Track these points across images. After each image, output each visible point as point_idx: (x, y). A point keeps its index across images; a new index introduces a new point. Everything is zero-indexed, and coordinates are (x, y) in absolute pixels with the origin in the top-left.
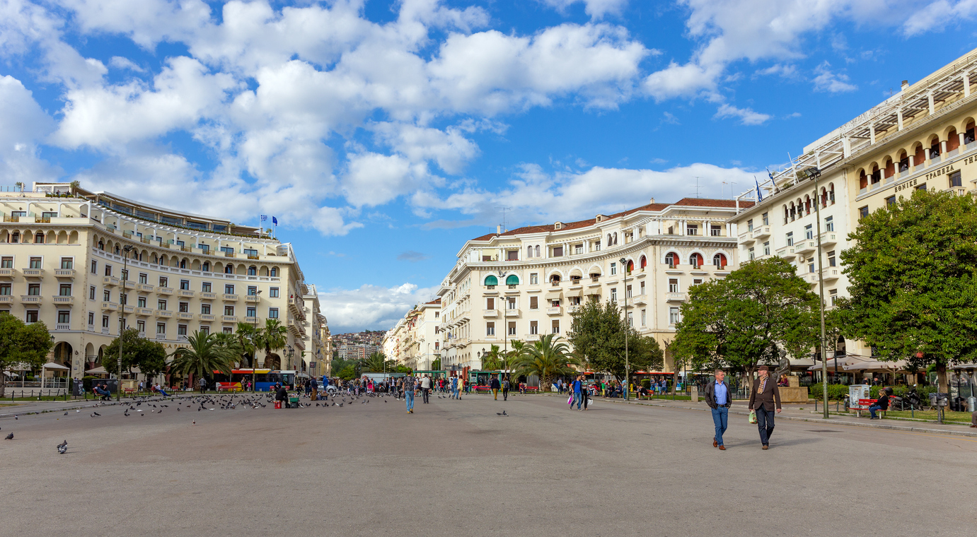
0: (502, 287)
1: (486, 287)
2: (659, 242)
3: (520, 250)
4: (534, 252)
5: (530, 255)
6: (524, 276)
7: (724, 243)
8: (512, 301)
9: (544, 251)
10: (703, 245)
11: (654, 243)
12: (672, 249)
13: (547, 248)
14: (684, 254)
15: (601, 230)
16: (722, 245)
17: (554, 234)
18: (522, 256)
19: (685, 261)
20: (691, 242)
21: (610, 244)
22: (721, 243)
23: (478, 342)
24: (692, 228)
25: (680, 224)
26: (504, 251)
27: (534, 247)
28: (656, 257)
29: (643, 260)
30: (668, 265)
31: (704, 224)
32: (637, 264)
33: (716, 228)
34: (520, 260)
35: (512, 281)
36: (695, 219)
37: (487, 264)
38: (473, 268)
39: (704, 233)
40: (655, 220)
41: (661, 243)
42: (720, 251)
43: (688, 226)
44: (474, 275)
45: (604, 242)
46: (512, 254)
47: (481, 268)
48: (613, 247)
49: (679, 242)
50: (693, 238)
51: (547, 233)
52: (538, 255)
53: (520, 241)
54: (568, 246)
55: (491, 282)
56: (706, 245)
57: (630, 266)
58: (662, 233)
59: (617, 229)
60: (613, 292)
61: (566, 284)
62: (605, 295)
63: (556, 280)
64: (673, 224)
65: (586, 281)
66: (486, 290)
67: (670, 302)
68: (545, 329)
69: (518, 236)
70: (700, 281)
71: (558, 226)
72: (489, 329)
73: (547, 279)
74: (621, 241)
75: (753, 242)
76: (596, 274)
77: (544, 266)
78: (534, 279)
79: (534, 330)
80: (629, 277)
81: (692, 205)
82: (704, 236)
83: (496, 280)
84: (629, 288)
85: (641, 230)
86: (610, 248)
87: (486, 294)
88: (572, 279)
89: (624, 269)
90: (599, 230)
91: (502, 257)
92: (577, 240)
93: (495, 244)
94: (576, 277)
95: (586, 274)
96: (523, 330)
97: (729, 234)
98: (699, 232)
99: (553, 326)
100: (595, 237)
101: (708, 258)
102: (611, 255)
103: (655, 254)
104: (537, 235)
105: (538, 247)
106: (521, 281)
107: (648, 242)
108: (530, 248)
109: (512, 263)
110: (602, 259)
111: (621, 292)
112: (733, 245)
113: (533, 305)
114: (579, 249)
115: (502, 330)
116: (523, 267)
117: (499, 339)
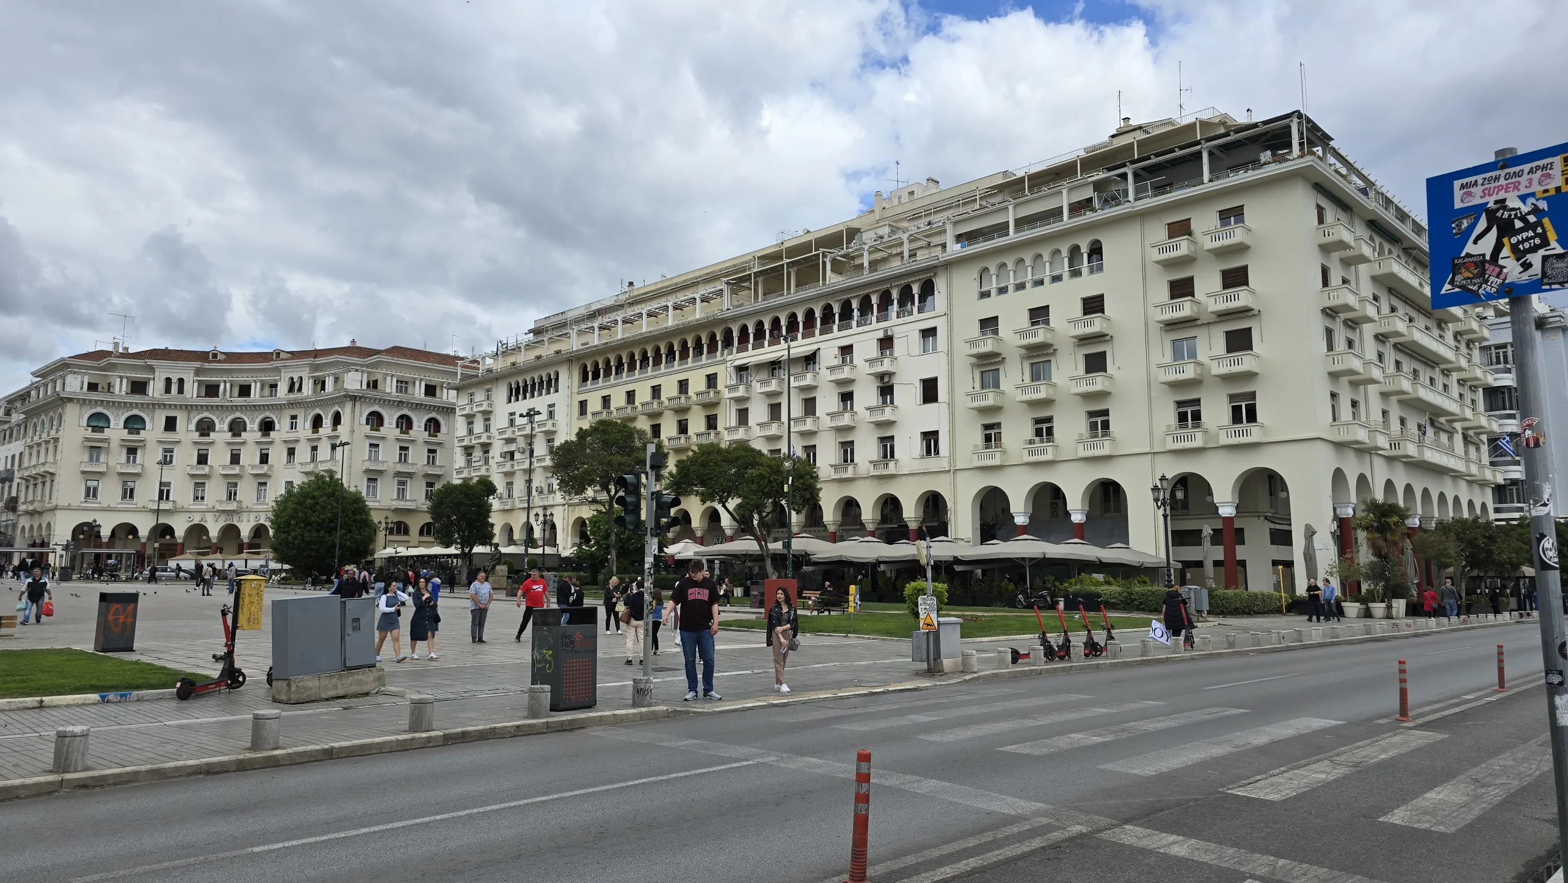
0: (116, 432)
1: (90, 429)
2: (361, 397)
3: (152, 382)
4: (174, 388)
5: (168, 390)
7: (439, 407)
8: (132, 451)
9: (191, 389)
10: (414, 406)
11: (354, 398)
12: (376, 408)
13: (196, 384)
14: (390, 418)
15: (280, 371)
16: (436, 409)
17: (207, 366)
18: (155, 389)
19: (390, 423)
20: (400, 402)
21: (291, 390)
22: (435, 406)
23: (68, 508)
24: (403, 384)
25: (389, 379)
26: (125, 381)
27: (174, 380)
28: (355, 416)
29: (337, 419)
30: (369, 427)
31: (417, 383)
32: (327, 422)
33: (431, 390)
34: (151, 394)
35: (134, 424)
36: (408, 375)
37: (94, 396)
38: (70, 400)
39: (418, 392)
40: (357, 370)
41: (363, 400)
42: (434, 415)
43: (397, 381)
44: (71, 408)
45: (283, 389)
46: (139, 387)
47: (83, 402)
48: (295, 396)
49: (385, 400)
50: (403, 397)
51: (198, 364)
52: (181, 390)
53: (154, 368)
54: (228, 385)
55: (98, 422)
56: (418, 406)
57: (317, 422)
58: (364, 387)
59: (303, 373)
60: (291, 452)
61: (221, 435)
62: (277, 455)
63: (205, 428)
64: (379, 377)
65: (252, 434)
66: (89, 433)
67: (367, 471)
68: (181, 493)
69: (150, 362)
70: (406, 449)
71: (215, 356)
72: (88, 489)
73: (192, 426)
74: (308, 389)
75: (473, 416)
76: (267, 427)
77: (189, 408)
78: (171, 424)
79: (164, 494)
80: (315, 436)
81: (405, 356)
82: (416, 395)
83: (108, 420)
84: (314, 449)
85: (336, 380)
86: (291, 396)
87: (87, 439)
88: (231, 430)
89: (308, 425)
90: (277, 370)
91: (121, 388)
92: (242, 379)
93: (112, 367)
94: (237, 428)
95: (253, 425)
96: (147, 493)
97: (445, 397)
98: (410, 390)
99: (196, 491)
100: (270, 378)
101: (419, 422)
102: (292, 404)
103: (353, 412)
104: (181, 364)
105: (181, 381)
106: (148, 425)
107: (345, 396)
108: (168, 381)
109: (137, 399)
110: (279, 408)
111: (303, 453)
112: (449, 410)
113: (167, 460)
114: (245, 391)
115: (110, 492)
116: (155, 406)
117: (105, 505)
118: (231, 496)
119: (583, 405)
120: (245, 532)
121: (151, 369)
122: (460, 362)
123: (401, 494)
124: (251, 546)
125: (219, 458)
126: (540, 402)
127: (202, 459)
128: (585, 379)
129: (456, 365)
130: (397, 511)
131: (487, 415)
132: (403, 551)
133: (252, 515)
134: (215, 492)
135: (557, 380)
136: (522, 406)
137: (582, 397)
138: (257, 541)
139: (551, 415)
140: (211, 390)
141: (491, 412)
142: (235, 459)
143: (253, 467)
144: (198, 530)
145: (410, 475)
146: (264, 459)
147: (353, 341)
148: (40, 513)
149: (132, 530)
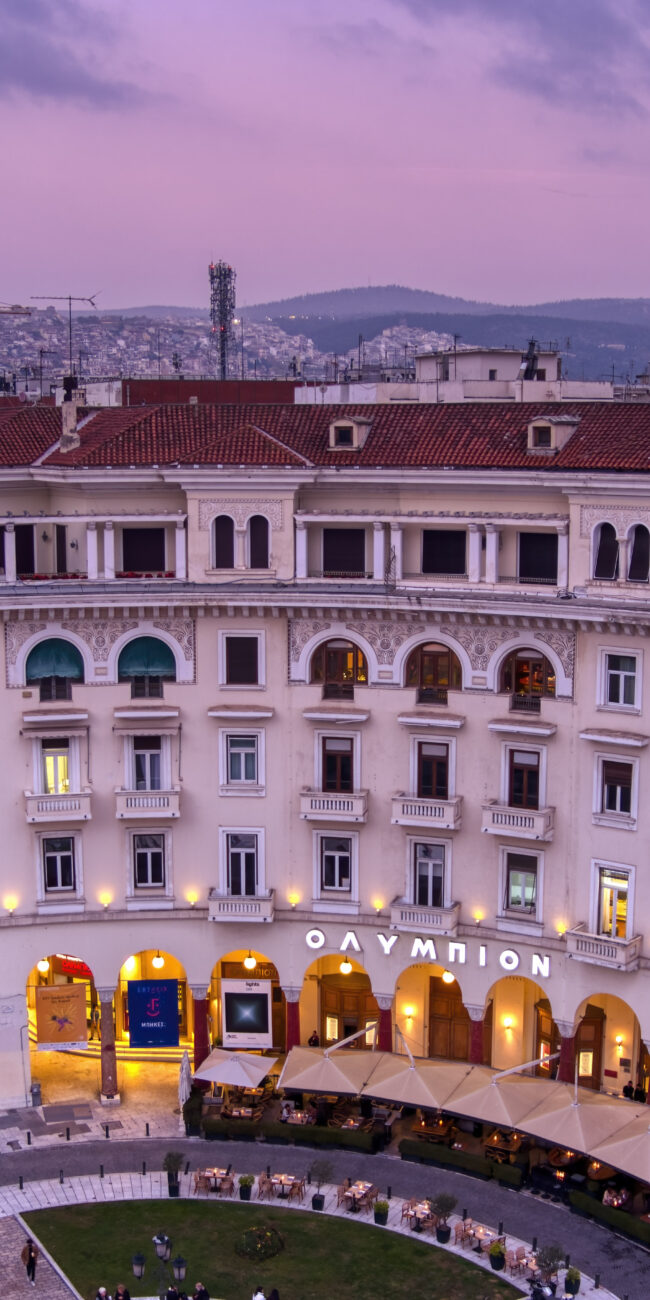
0: (105, 691)
1: (36, 691)
3: (180, 535)
4: (242, 549)
5: (224, 558)
9: (290, 552)
13: (302, 536)
17: (331, 475)
18: (189, 562)
26: (109, 537)
27: (241, 526)
34: (179, 574)
35: (145, 664)
37: (40, 601)
46: (146, 553)
51: (305, 476)
52: (259, 558)
53: (183, 494)
55: (54, 666)
61: (386, 695)
63: (338, 672)
65: (482, 699)
66: (35, 701)
68: (288, 869)
72: (49, 865)
77: (288, 612)
78: (242, 662)
79: (242, 873)
87: (33, 724)
88: (414, 679)
91: (100, 561)
92: (443, 514)
105: (259, 525)
106: (183, 670)
108: (224, 525)
109: (146, 590)
116: (196, 611)
117: (97, 904)
121: (177, 494)
125: (385, 771)
127: (338, 772)
142: (433, 774)
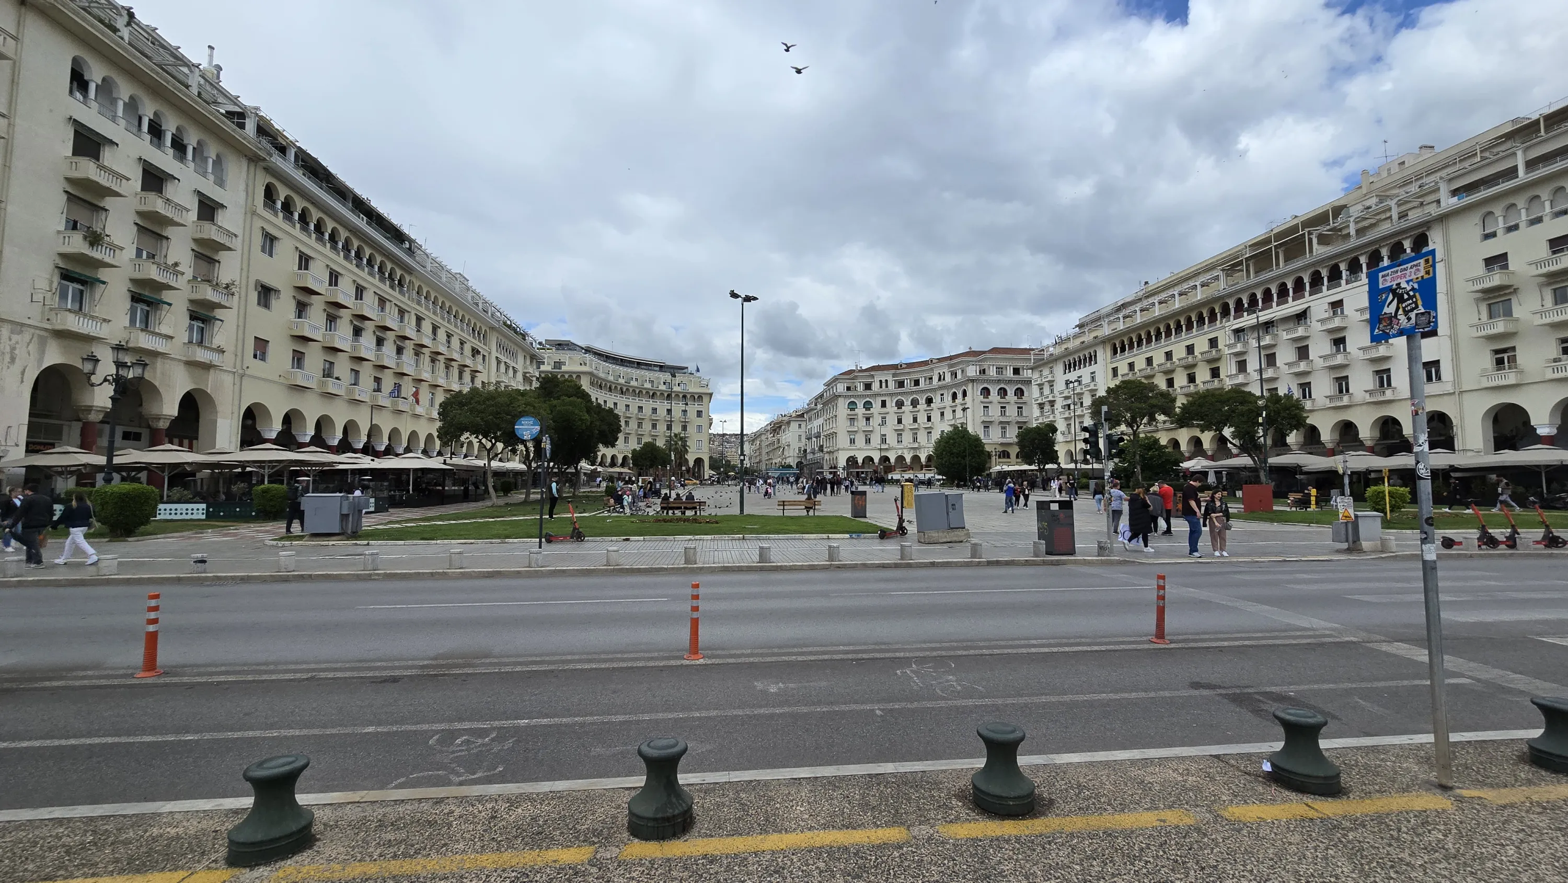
0: (860, 410)
1: (850, 409)
2: (976, 380)
3: (873, 383)
4: (884, 385)
5: (881, 387)
6: (877, 404)
8: (868, 419)
9: (891, 385)
10: (1007, 382)
11: (973, 381)
12: (986, 385)
13: (894, 382)
14: (994, 391)
16: (1021, 382)
17: (898, 372)
18: (875, 387)
19: (994, 393)
20: (999, 380)
21: (940, 380)
22: (1019, 381)
23: (843, 449)
24: (1000, 370)
25: (991, 367)
26: (861, 383)
27: (883, 381)
28: (974, 392)
29: (965, 394)
30: (982, 397)
31: (1008, 368)
32: (960, 396)
33: (1016, 371)
35: (868, 406)
36: (1002, 364)
37: (850, 393)
38: (840, 396)
39: (1009, 373)
40: (973, 365)
41: (978, 381)
42: (1019, 386)
43: (997, 368)
44: (841, 400)
45: (936, 378)
46: (868, 386)
47: (845, 397)
48: (942, 383)
49: (990, 380)
50: (1001, 377)
51: (893, 371)
52: (887, 386)
54: (909, 381)
55: (852, 406)
56: (1010, 382)
57: (954, 396)
58: (978, 374)
59: (945, 369)
60: (942, 414)
61: (907, 408)
62: (936, 416)
63: (900, 404)
64: (986, 367)
65: (922, 406)
66: (849, 412)
67: (983, 422)
68: (892, 440)
69: (872, 373)
70: (1004, 407)
71: (901, 366)
72: (851, 439)
73: (894, 404)
74: (948, 378)
75: (1043, 384)
76: (929, 401)
77: (891, 395)
78: (884, 404)
79: (884, 440)
80: (954, 404)
81: (1000, 353)
82: (1008, 375)
83: (856, 404)
84: (954, 411)
85: (963, 371)
86: (940, 383)
87: (848, 415)
88: (912, 404)
89: (950, 398)
90: (932, 369)
91: (860, 388)
92: (915, 377)
93: (855, 378)
94: (915, 403)
95: (922, 401)
96: (876, 440)
97: (1025, 375)
98: (1004, 373)
99: (898, 438)
100: (928, 375)
101: (1011, 392)
102: (941, 388)
103: (973, 389)
104: (886, 372)
105: (886, 381)
106: (874, 406)
107: (968, 380)
108: (881, 381)
109: (868, 392)
110: (933, 390)
111: (948, 415)
112: (1028, 382)
113: (884, 423)
114: (917, 383)
115: (860, 440)
116: (876, 395)
117: (858, 447)
118: (915, 440)
119: (1115, 371)
120: (923, 459)
121: (873, 376)
122: (1032, 352)
123: (1004, 434)
124: (927, 466)
125: (907, 420)
126: (1084, 373)
127: (900, 421)
128: (1115, 352)
129: (1030, 354)
130: (1002, 444)
131: (1051, 383)
132: (1006, 468)
133: (926, 449)
134: (907, 438)
135: (1095, 356)
136: (1072, 376)
137: (1114, 365)
138: (929, 463)
139: (1093, 379)
140: (901, 384)
141: (1053, 381)
142: (915, 420)
143: (924, 423)
144: (901, 459)
145: (1008, 423)
146: (929, 419)
147: (970, 348)
148: (833, 452)
149: (871, 459)
